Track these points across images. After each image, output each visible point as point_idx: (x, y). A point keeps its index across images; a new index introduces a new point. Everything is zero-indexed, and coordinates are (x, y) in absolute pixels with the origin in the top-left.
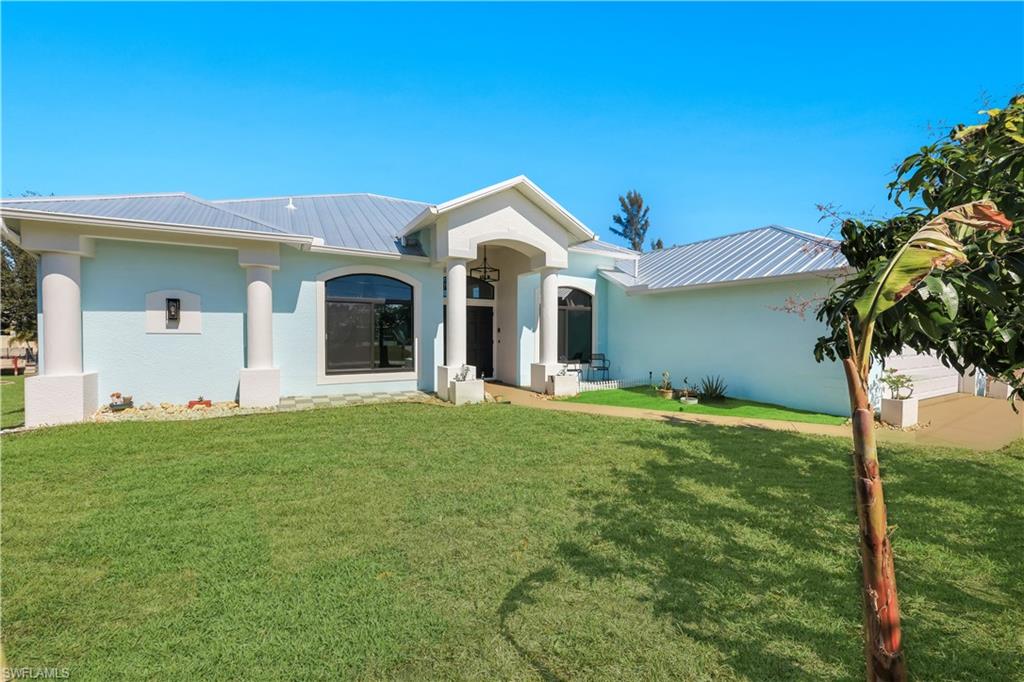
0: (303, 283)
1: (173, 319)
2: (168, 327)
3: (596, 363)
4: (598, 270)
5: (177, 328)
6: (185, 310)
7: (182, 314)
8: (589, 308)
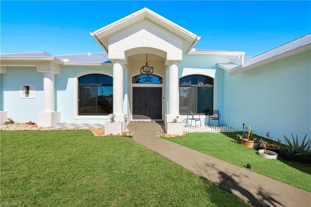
0: (69, 78)
1: (27, 93)
2: (26, 96)
3: (215, 116)
4: (217, 64)
5: (28, 96)
6: (31, 90)
7: (30, 91)
8: (212, 86)
